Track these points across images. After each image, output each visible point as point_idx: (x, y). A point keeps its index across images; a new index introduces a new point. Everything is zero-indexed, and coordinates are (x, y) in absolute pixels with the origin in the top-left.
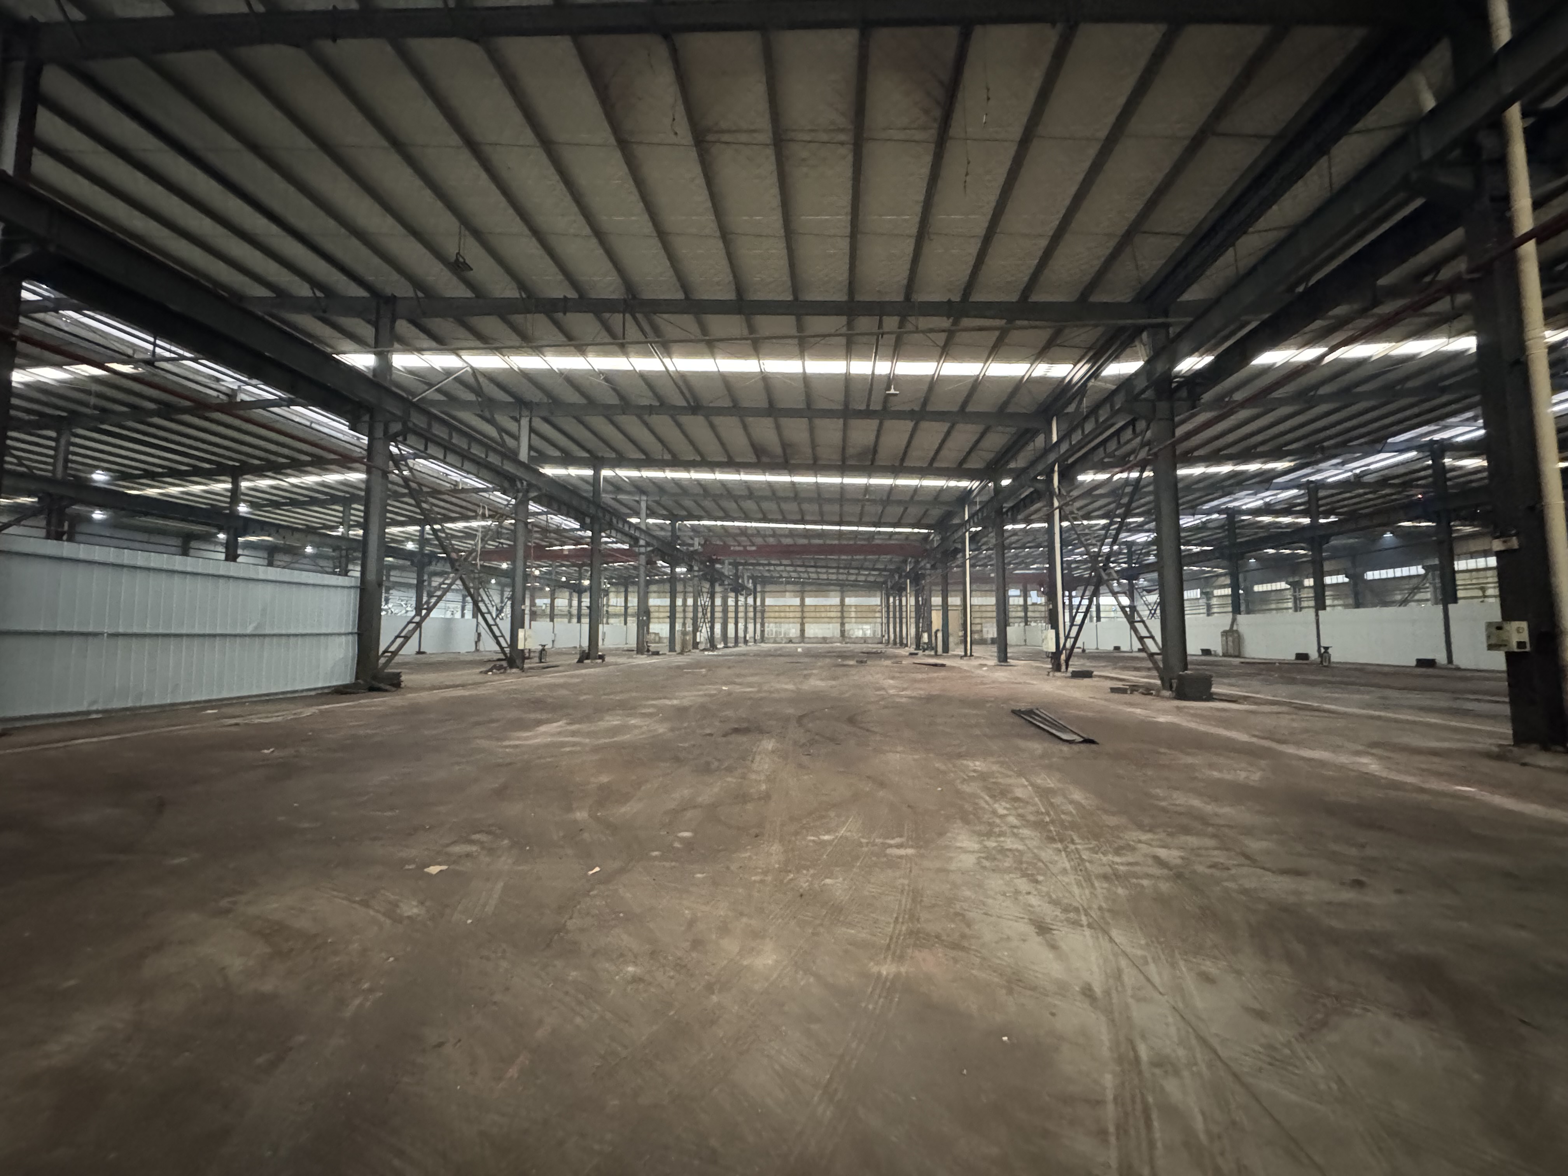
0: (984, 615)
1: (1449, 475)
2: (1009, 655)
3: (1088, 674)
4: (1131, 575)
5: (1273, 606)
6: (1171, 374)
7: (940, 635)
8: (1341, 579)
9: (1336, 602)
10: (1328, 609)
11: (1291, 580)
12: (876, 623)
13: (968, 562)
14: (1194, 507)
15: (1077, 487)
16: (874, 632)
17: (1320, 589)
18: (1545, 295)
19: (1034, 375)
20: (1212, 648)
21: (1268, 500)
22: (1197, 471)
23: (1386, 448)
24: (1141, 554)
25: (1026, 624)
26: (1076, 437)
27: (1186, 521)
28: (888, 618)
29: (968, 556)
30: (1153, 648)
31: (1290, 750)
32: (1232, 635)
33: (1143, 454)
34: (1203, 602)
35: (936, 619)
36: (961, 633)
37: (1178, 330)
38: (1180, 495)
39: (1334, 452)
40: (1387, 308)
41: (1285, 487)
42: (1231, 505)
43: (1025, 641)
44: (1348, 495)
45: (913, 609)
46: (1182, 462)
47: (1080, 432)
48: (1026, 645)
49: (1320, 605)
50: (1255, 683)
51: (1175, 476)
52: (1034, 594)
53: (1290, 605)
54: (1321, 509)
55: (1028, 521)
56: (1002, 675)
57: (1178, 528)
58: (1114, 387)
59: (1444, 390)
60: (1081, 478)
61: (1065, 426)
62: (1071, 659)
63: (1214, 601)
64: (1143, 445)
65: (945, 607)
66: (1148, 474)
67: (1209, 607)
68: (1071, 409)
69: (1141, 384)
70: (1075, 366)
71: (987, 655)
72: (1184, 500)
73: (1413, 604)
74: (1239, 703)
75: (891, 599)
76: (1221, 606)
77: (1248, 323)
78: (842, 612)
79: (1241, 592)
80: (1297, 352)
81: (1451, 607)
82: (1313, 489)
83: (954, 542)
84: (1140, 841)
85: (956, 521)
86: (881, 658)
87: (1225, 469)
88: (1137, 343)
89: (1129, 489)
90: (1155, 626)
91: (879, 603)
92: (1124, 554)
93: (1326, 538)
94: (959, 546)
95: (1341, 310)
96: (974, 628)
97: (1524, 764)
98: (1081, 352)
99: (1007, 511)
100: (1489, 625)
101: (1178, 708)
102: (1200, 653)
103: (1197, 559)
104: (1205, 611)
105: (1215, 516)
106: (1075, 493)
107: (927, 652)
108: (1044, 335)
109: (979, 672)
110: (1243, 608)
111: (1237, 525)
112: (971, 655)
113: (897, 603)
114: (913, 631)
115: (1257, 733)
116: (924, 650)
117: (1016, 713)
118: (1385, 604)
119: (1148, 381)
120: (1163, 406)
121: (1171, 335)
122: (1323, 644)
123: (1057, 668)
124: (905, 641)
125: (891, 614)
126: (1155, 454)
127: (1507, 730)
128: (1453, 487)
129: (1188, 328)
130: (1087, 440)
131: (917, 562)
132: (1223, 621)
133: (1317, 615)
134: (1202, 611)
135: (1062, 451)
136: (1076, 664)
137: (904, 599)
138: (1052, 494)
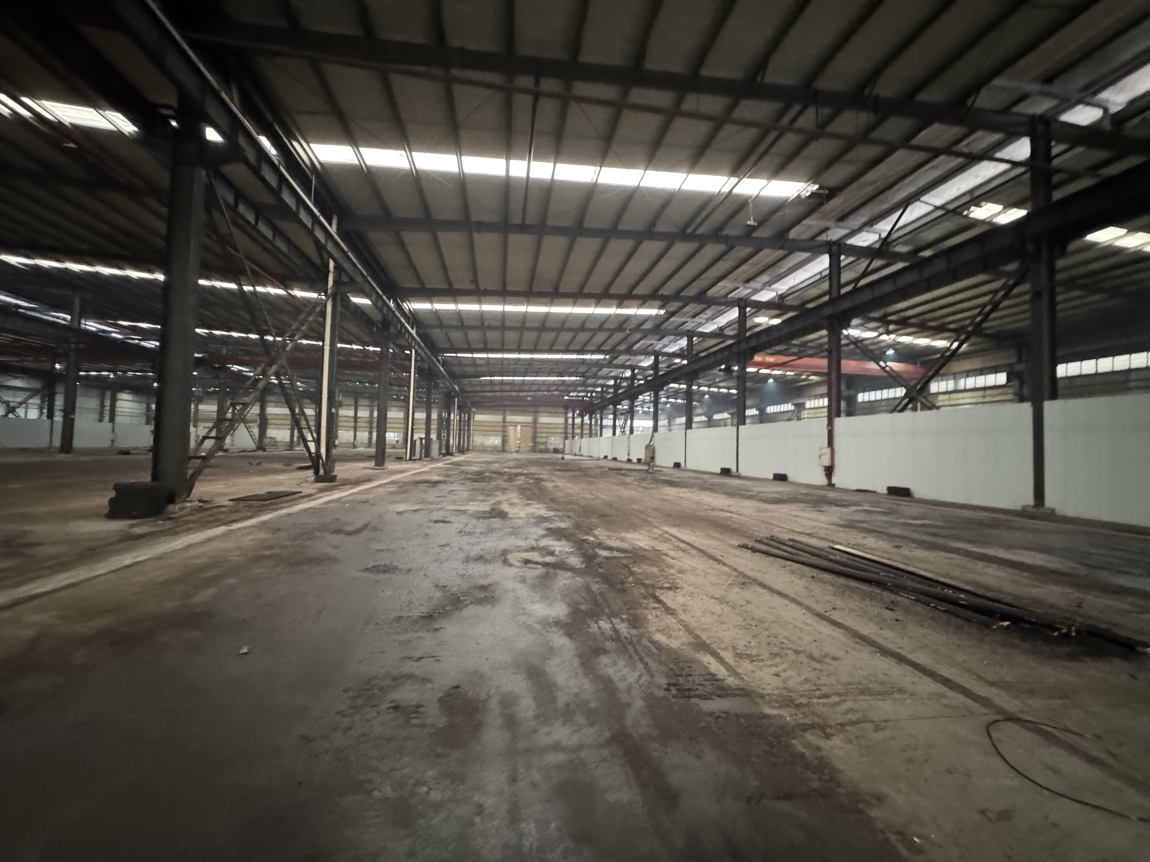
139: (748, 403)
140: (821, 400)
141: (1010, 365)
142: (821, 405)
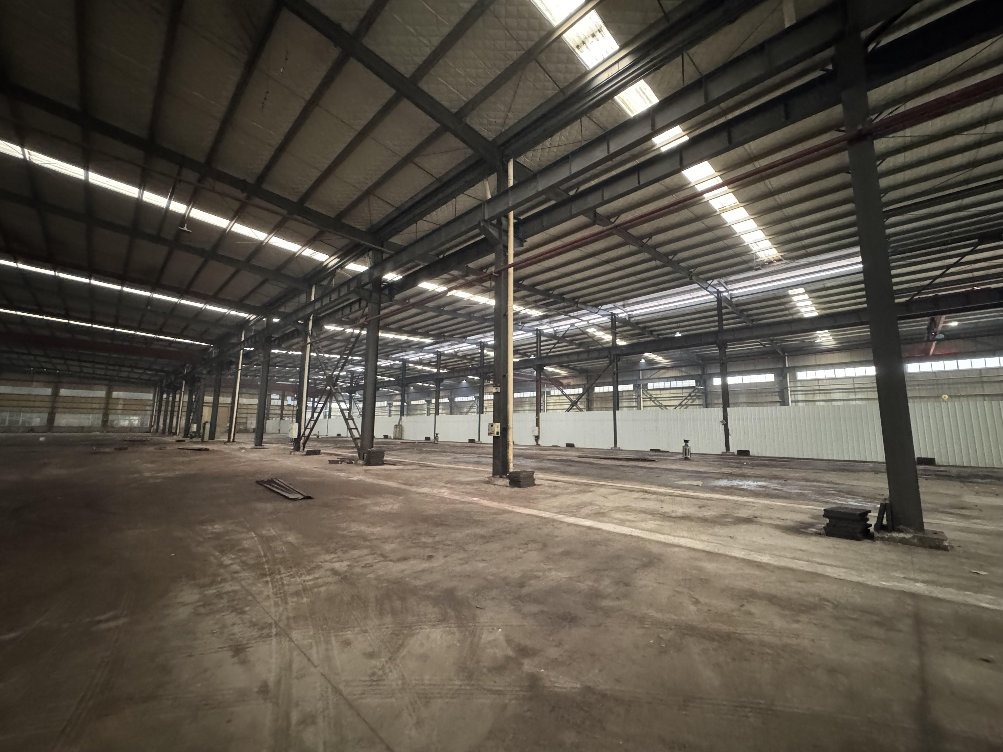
0: (249, 411)
1: (485, 358)
2: (264, 440)
3: (317, 452)
4: (351, 391)
5: (419, 412)
6: (381, 280)
7: (208, 426)
8: (446, 400)
9: (444, 412)
10: (440, 415)
11: (427, 399)
12: (145, 415)
13: (240, 372)
14: (388, 356)
15: (324, 333)
16: (142, 423)
17: (437, 404)
18: (515, 292)
19: (304, 254)
20: (389, 435)
21: (421, 357)
22: (391, 336)
23: (467, 341)
24: (358, 378)
25: (281, 419)
26: (326, 301)
27: (382, 363)
28: (159, 411)
29: (240, 368)
30: (356, 434)
31: (414, 489)
32: (399, 427)
33: (362, 321)
34: (387, 408)
35: (207, 413)
36: (228, 425)
37: (388, 255)
38: (379, 348)
39: (448, 339)
40: (470, 278)
41: (429, 352)
42: (405, 357)
43: (279, 430)
44: (452, 360)
45: (186, 404)
46: (382, 329)
47: (328, 298)
48: (279, 433)
49: (437, 413)
50: (405, 454)
51: (378, 336)
52: (289, 398)
53: (426, 412)
54: (441, 365)
55: (289, 348)
56: (257, 455)
57: (376, 367)
58: (351, 277)
59: (486, 321)
60: (327, 327)
61: (320, 293)
62: (308, 442)
63: (393, 408)
64: (363, 316)
65: (215, 405)
66: (364, 332)
67: (390, 411)
68: (325, 283)
69: (366, 279)
70: (330, 257)
71: (249, 441)
72: (381, 351)
73: (470, 414)
74: (397, 465)
75: (165, 396)
76: (396, 411)
77: (418, 265)
78: (107, 403)
79: (405, 404)
80: (438, 287)
81: (481, 415)
82: (439, 355)
83: (230, 356)
84: (326, 561)
85: (234, 341)
86: (145, 444)
87: (404, 338)
88: (366, 256)
89: (353, 340)
90: (359, 421)
91: (151, 398)
92: (349, 378)
93: (442, 380)
94: (234, 359)
95: (455, 272)
96: (239, 421)
97: (494, 485)
98: (335, 250)
99: (275, 340)
100: (489, 424)
101: (365, 470)
102: (383, 437)
103: (387, 384)
104: (388, 414)
105: (397, 362)
106: (322, 336)
107: (194, 440)
108: (314, 231)
109: (239, 454)
110: (405, 413)
111: (407, 368)
112: (234, 441)
113: (171, 399)
114: (183, 422)
115: (400, 481)
116: (192, 437)
117: (260, 483)
118: (461, 413)
119: (369, 279)
120: (375, 295)
121: (384, 258)
122: (436, 433)
123: (297, 449)
124: (174, 431)
125: (163, 408)
126: (369, 322)
127: (490, 470)
128: (486, 363)
129: (391, 257)
130: (331, 305)
131: (194, 368)
132: (395, 419)
133: (435, 418)
134: (386, 414)
135: (316, 308)
136: (310, 446)
137: (178, 396)
138: (307, 334)
139: (442, 394)
140: (489, 396)
141: (584, 385)
142: (489, 398)
